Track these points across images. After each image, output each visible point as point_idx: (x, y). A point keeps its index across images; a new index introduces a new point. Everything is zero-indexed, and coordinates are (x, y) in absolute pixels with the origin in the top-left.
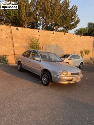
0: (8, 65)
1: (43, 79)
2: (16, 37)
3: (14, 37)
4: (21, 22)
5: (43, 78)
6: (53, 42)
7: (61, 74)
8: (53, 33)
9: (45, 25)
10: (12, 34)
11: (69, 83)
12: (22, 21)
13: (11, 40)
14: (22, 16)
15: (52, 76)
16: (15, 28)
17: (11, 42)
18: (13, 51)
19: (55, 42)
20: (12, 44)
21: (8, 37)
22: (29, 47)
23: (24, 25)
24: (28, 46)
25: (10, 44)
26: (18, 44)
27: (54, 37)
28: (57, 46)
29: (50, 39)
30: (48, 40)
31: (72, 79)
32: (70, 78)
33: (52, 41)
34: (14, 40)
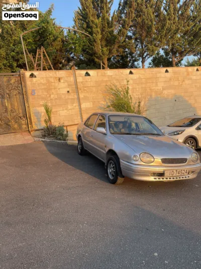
0: (66, 143)
1: (108, 171)
2: (84, 90)
3: (80, 89)
4: (96, 60)
5: (109, 169)
6: (165, 92)
7: (137, 161)
8: (167, 71)
9: (146, 57)
10: (78, 84)
11: (157, 180)
12: (97, 57)
13: (76, 96)
14: (96, 48)
15: (121, 164)
16: (84, 72)
17: (76, 101)
18: (79, 118)
19: (173, 91)
20: (77, 104)
21: (70, 92)
22: (111, 108)
23: (102, 64)
24: (109, 104)
25: (74, 105)
26: (88, 103)
27: (170, 79)
28: (176, 99)
29: (160, 86)
30: (153, 88)
31: (164, 171)
32: (160, 169)
33: (164, 89)
34: (81, 96)
